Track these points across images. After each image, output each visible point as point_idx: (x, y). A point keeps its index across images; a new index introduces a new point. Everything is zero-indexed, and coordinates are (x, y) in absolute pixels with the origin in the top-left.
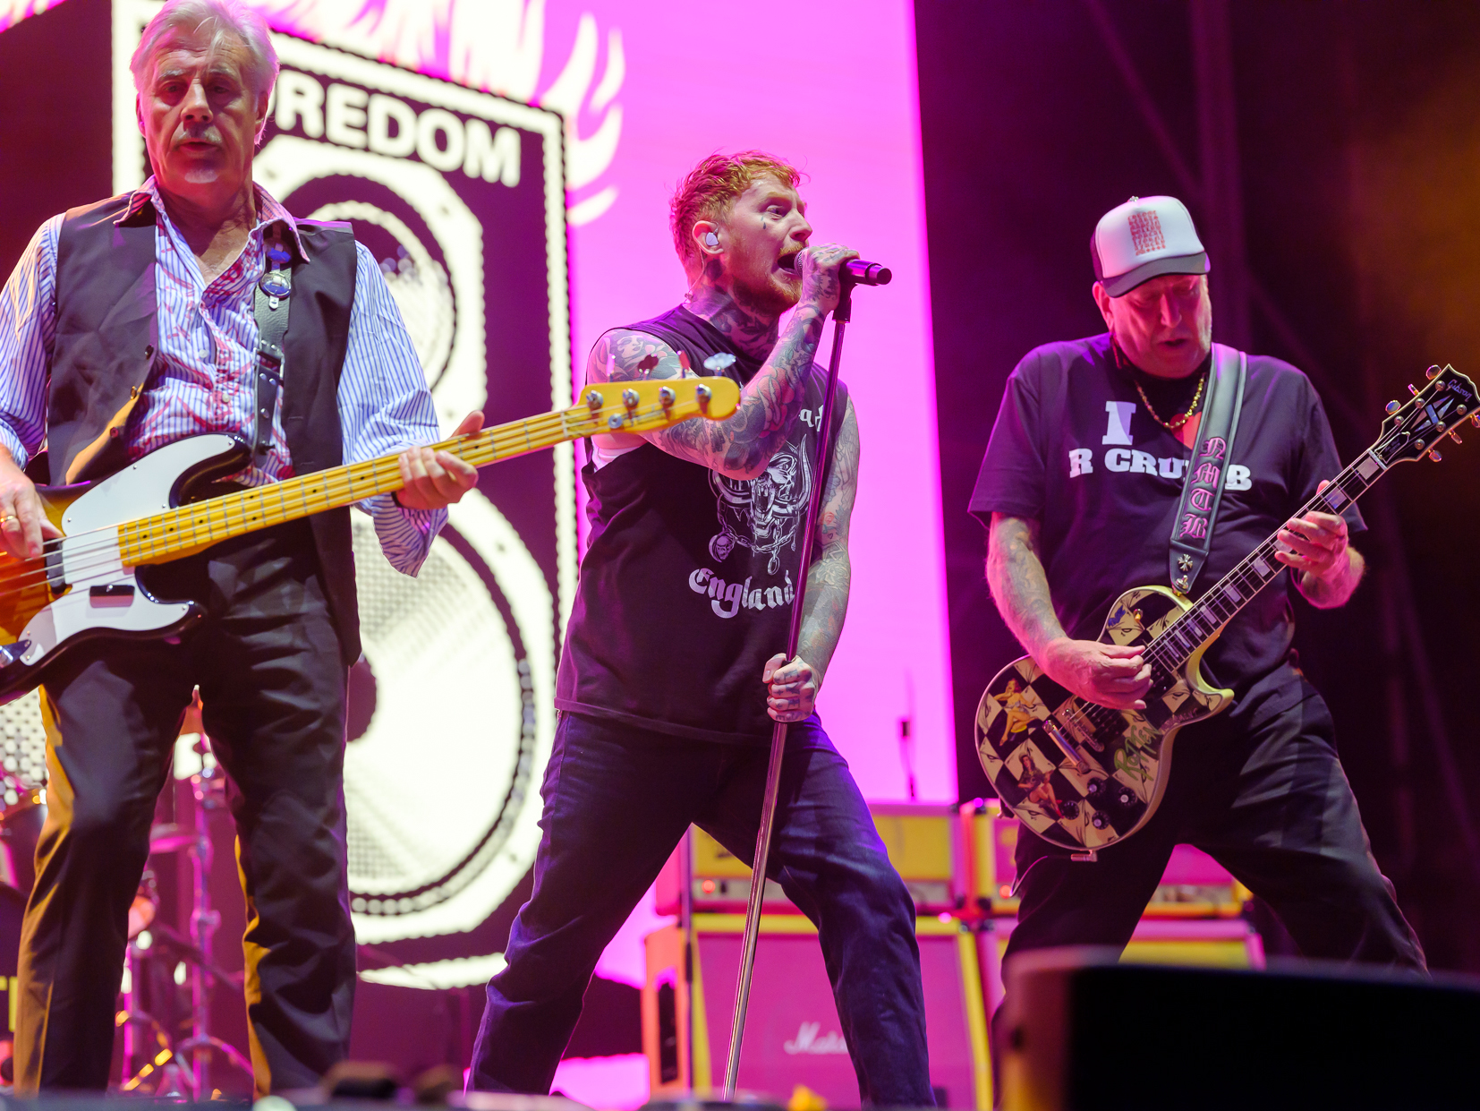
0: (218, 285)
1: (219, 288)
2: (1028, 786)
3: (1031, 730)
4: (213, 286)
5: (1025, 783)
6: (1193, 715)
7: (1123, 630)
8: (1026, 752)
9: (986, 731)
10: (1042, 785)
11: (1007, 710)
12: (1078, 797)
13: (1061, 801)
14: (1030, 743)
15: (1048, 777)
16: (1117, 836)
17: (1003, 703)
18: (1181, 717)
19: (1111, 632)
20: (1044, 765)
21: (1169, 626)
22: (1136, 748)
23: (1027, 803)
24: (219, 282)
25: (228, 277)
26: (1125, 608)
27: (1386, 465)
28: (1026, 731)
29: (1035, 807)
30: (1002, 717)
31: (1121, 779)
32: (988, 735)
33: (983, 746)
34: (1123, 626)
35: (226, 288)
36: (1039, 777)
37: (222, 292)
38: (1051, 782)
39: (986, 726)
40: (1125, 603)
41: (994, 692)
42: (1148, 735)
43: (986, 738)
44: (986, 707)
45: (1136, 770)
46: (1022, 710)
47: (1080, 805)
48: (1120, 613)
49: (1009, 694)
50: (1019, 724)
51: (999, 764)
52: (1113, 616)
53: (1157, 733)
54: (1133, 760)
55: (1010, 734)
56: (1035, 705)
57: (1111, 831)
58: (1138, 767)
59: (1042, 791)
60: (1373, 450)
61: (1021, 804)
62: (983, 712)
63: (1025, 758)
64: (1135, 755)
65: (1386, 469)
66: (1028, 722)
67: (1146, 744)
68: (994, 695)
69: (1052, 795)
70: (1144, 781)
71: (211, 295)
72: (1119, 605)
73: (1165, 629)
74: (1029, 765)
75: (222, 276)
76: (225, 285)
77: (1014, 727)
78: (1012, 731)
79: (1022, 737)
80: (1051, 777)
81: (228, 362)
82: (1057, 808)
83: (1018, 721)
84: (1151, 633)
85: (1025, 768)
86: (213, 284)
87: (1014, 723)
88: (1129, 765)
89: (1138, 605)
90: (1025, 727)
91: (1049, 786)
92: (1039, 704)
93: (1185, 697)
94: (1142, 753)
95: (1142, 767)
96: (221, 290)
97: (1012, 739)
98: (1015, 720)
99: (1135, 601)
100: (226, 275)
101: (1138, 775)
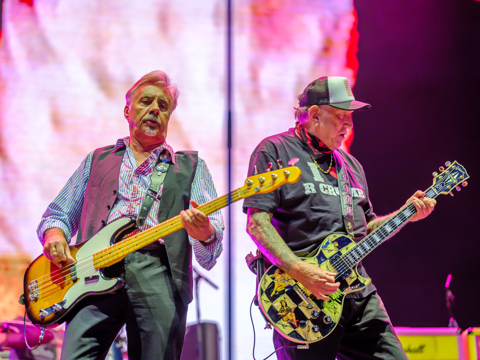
0: (140, 169)
1: (141, 170)
2: (284, 314)
3: (286, 290)
4: (138, 169)
5: (282, 312)
6: (358, 287)
7: (329, 250)
8: (283, 299)
9: (264, 290)
10: (290, 313)
11: (275, 281)
12: (305, 319)
13: (298, 321)
14: (285, 295)
15: (293, 310)
16: (322, 337)
17: (273, 278)
18: (352, 287)
19: (323, 251)
20: (292, 305)
21: (349, 249)
22: (333, 299)
23: (281, 321)
24: (140, 167)
25: (143, 166)
26: (330, 242)
27: (438, 193)
28: (284, 290)
29: (286, 323)
30: (273, 284)
31: (326, 312)
32: (265, 292)
33: (262, 296)
34: (329, 249)
35: (143, 170)
36: (289, 310)
37: (142, 171)
38: (294, 312)
39: (265, 288)
40: (330, 239)
41: (269, 273)
42: (338, 294)
43: (264, 293)
44: (265, 280)
45: (332, 308)
46: (282, 281)
47: (307, 322)
48: (328, 243)
49: (276, 275)
50: (281, 287)
51: (270, 304)
52: (324, 244)
53: (342, 293)
54: (331, 305)
55: (276, 292)
56: (289, 280)
57: (319, 334)
58: (333, 307)
59: (290, 316)
60: (433, 187)
61: (279, 322)
62: (263, 282)
63: (283, 302)
64: (332, 302)
65: (438, 194)
66: (285, 286)
67: (337, 298)
68: (269, 275)
69: (294, 318)
70: (335, 313)
71: (138, 172)
72: (327, 240)
73: (348, 251)
74: (284, 304)
75: (141, 165)
76: (143, 169)
77: (278, 288)
78: (277, 290)
79: (282, 293)
80: (295, 310)
81: (136, 195)
82: (296, 324)
83: (280, 286)
84: (341, 252)
85: (282, 306)
86: (138, 168)
87: (278, 287)
88: (329, 306)
89: (336, 240)
90: (284, 288)
91: (293, 314)
92: (290, 279)
93: (355, 279)
94: (335, 301)
95: (334, 307)
96: (142, 170)
97: (277, 294)
98: (279, 286)
99: (334, 239)
100: (143, 165)
101: (333, 311)
